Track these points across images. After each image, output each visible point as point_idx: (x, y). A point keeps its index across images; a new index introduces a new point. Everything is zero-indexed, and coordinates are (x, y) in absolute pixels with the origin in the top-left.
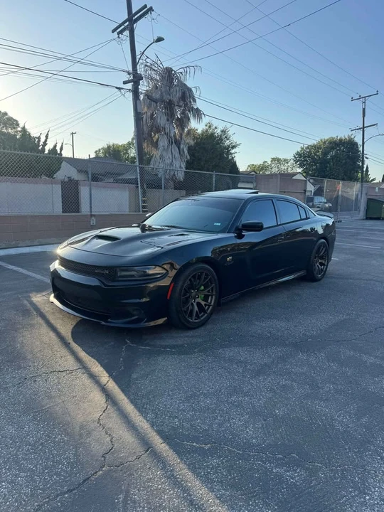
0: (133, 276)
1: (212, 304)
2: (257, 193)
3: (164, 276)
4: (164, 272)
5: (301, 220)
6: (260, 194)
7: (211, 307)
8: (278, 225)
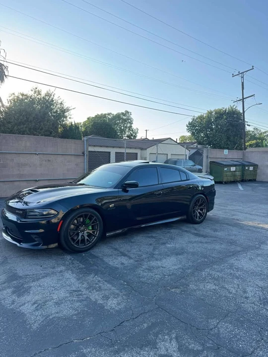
0: (36, 215)
1: (97, 235)
2: (148, 162)
3: (55, 216)
4: (56, 213)
5: (182, 181)
6: (150, 163)
7: (96, 238)
8: (159, 184)
